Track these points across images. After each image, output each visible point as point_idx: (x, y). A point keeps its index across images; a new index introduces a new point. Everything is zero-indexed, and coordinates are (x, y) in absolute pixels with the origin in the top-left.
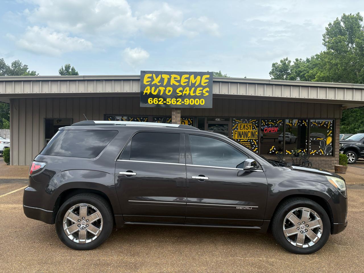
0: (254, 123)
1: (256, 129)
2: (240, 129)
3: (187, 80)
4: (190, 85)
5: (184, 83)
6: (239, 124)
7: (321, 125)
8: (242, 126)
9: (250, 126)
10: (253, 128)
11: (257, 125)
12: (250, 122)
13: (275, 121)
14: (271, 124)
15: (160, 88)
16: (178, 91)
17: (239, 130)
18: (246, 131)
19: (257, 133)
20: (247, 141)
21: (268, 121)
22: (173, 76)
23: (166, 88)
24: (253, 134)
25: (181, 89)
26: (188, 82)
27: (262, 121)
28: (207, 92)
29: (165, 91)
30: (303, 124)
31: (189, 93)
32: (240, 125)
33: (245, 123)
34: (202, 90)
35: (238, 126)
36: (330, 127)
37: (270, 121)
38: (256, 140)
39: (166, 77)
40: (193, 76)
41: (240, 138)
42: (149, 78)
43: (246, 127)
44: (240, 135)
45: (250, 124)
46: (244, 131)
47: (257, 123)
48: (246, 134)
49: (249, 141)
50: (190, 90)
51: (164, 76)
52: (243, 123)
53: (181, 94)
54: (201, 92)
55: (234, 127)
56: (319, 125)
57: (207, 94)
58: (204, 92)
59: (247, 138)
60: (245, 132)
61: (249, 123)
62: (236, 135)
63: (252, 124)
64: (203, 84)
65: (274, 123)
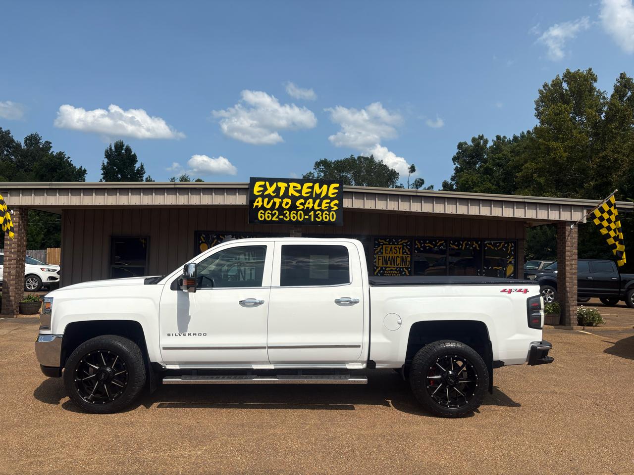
0: (405, 244)
1: (407, 254)
2: (386, 253)
3: (310, 190)
4: (314, 196)
5: (306, 193)
6: (384, 246)
7: (499, 248)
8: (389, 249)
9: (400, 249)
10: (404, 251)
11: (409, 247)
12: (399, 243)
13: (434, 243)
14: (429, 246)
15: (275, 200)
16: (298, 203)
17: (384, 254)
18: (394, 255)
19: (409, 259)
20: (396, 270)
21: (425, 243)
22: (292, 184)
23: (282, 200)
24: (403, 261)
25: (302, 201)
26: (312, 192)
27: (417, 242)
28: (335, 205)
29: (281, 203)
30: (474, 246)
31: (313, 207)
32: (386, 247)
33: (392, 244)
34: (329, 203)
35: (382, 248)
36: (511, 251)
37: (427, 242)
38: (407, 269)
39: (282, 185)
40: (318, 184)
41: (385, 266)
42: (260, 186)
43: (394, 250)
44: (385, 261)
45: (400, 246)
46: (391, 255)
47: (408, 245)
48: (394, 260)
49: (397, 269)
50: (314, 203)
51: (280, 184)
52: (389, 244)
53: (302, 207)
54: (328, 205)
55: (378, 250)
56: (496, 249)
57: (336, 208)
58: (332, 204)
59: (396, 266)
60: (392, 257)
61: (397, 244)
62: (381, 261)
63: (402, 246)
64: (330, 195)
65: (432, 244)
